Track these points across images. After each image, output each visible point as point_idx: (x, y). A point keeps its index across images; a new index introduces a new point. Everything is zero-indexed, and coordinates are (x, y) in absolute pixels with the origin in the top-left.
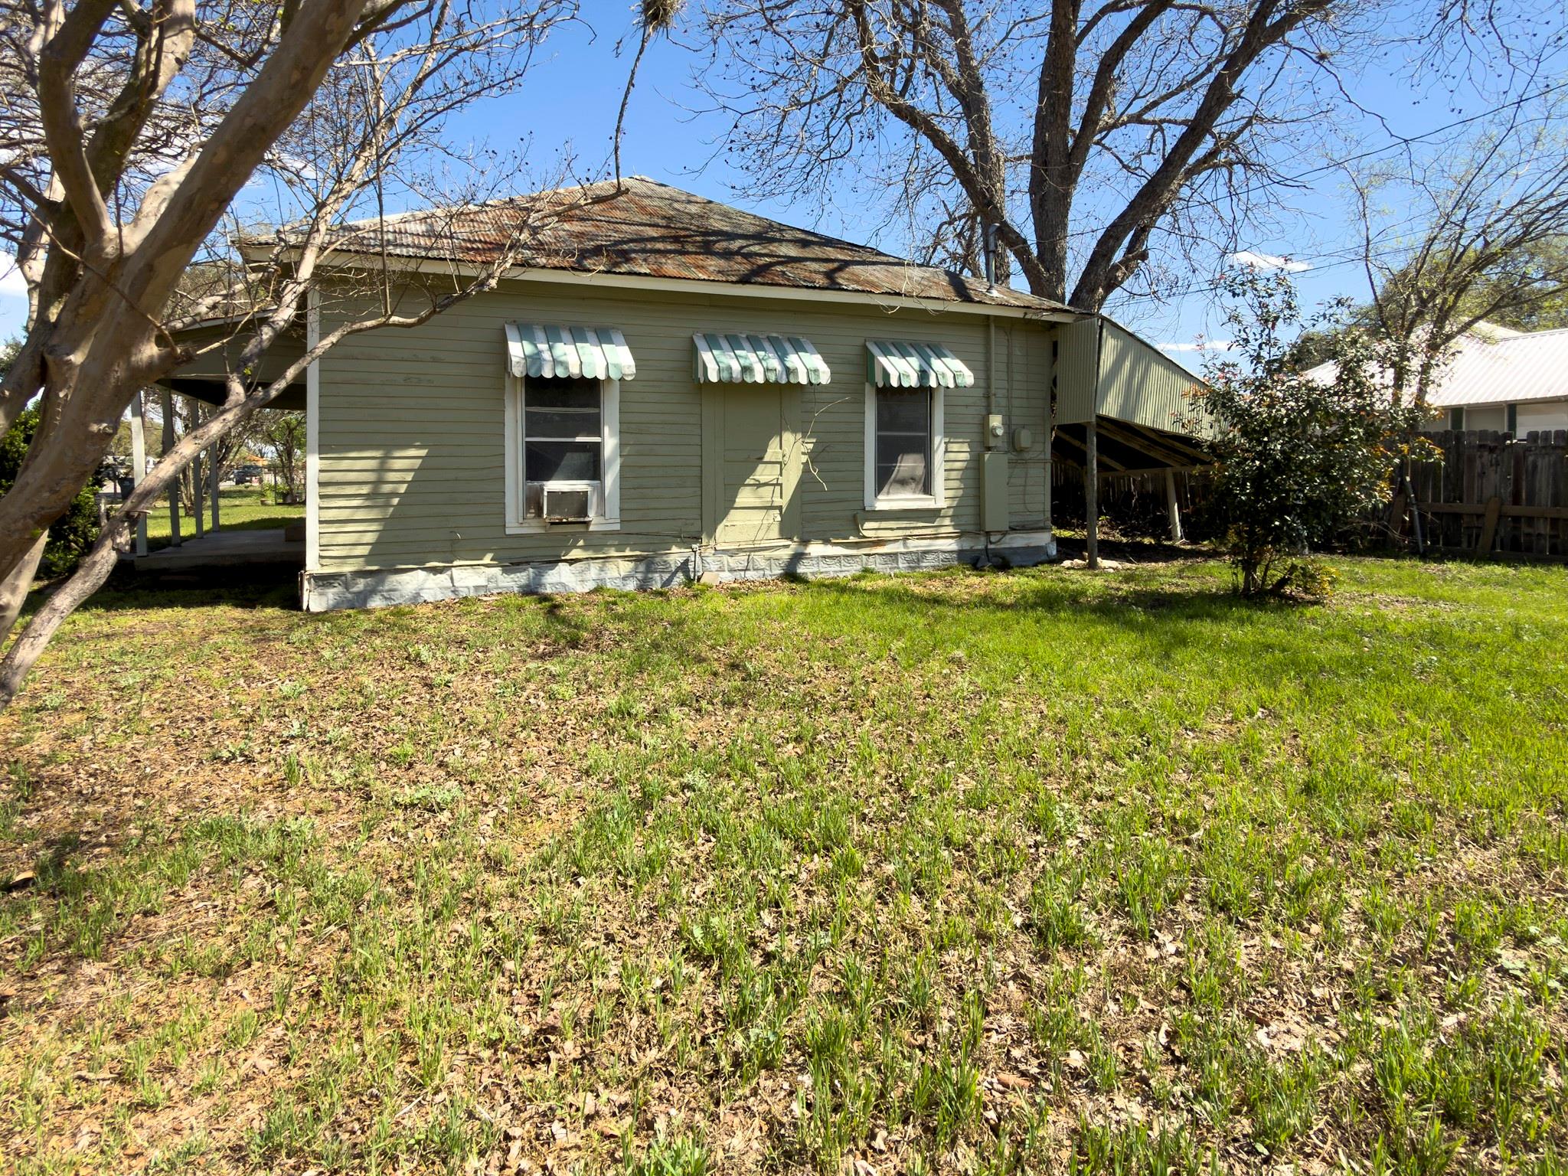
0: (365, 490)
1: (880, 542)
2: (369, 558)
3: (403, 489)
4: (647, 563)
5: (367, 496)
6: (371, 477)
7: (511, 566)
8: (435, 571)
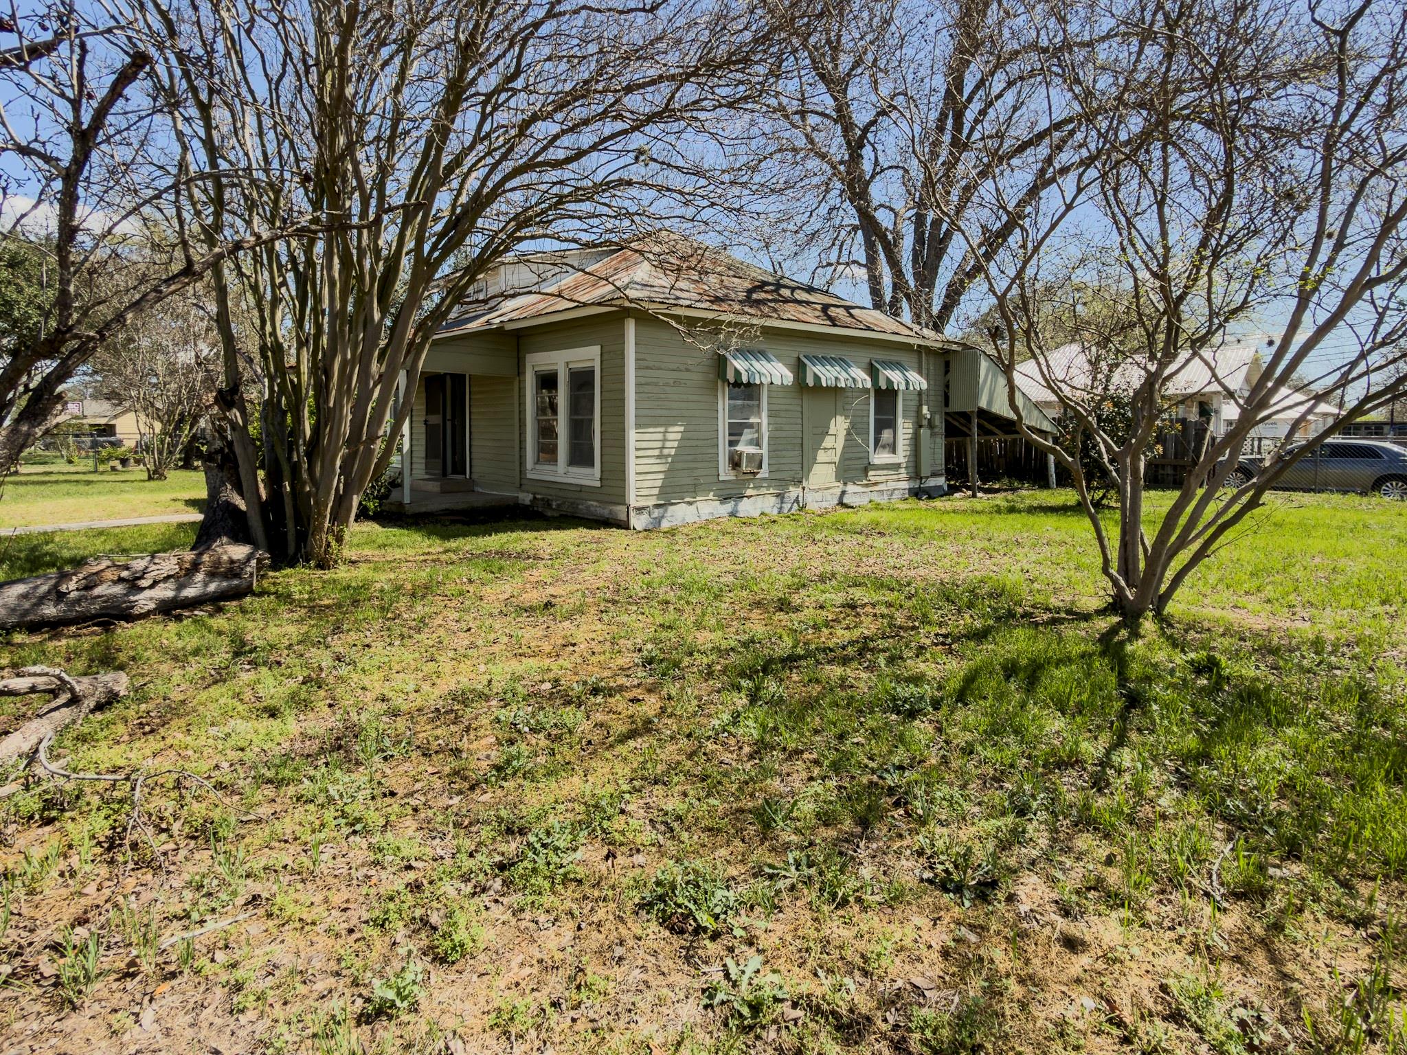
0: (657, 452)
1: (876, 484)
2: (659, 496)
3: (673, 452)
4: (781, 497)
5: (658, 457)
6: (659, 444)
7: (725, 499)
8: (690, 503)
